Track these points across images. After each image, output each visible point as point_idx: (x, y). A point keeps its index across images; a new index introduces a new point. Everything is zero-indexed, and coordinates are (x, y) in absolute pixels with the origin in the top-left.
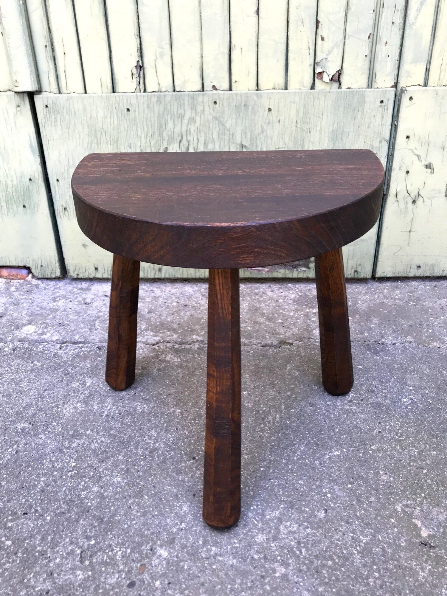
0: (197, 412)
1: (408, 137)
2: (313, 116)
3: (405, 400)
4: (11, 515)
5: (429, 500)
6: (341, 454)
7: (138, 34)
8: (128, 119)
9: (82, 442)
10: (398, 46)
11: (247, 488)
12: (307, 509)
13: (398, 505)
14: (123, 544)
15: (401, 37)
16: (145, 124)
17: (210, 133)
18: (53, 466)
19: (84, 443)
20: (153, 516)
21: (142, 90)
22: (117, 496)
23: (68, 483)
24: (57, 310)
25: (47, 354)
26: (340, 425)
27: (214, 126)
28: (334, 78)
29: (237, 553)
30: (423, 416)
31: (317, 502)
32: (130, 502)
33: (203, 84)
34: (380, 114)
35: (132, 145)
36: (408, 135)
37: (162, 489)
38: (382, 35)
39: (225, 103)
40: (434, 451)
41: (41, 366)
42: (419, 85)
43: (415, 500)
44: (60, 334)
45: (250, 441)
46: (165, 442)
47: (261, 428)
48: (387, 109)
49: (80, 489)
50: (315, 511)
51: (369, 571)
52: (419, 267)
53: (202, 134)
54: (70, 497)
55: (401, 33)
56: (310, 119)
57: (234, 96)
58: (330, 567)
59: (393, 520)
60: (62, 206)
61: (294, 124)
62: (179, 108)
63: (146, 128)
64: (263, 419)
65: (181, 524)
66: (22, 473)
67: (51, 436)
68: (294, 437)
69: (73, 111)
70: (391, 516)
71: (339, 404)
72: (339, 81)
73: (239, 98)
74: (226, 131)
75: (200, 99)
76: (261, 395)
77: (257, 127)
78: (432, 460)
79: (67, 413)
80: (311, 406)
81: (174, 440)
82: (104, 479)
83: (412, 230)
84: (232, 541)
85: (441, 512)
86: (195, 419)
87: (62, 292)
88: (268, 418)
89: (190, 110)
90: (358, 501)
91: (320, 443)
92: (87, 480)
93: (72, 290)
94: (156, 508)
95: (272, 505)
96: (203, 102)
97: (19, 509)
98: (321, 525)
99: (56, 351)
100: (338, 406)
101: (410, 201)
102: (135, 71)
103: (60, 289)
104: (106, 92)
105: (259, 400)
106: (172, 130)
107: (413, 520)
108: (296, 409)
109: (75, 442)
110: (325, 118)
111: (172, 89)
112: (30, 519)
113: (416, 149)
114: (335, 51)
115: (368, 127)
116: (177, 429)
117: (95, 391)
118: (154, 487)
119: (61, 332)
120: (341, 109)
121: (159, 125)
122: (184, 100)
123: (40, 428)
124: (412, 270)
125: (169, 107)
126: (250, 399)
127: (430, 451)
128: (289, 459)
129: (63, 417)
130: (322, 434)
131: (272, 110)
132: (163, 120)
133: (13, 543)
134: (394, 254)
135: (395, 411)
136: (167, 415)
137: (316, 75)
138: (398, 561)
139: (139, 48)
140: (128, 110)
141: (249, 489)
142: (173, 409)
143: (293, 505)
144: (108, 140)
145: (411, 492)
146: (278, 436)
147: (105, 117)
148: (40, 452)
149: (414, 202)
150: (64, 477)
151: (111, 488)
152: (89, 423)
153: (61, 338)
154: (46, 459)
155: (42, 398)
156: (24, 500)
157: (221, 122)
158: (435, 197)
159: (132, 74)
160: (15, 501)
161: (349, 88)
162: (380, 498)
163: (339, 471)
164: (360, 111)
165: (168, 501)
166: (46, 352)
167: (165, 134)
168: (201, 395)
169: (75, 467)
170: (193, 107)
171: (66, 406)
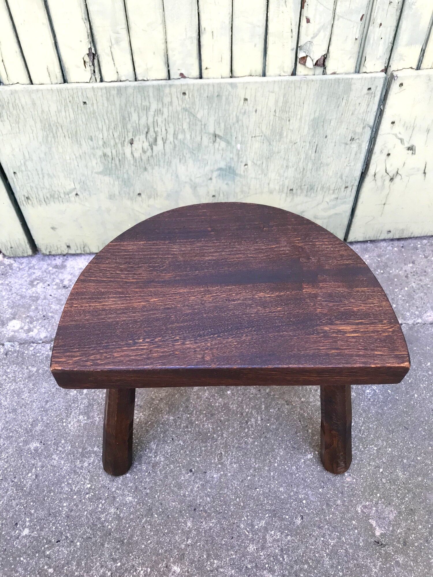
0: (188, 418)
1: (393, 123)
2: (293, 106)
3: (368, 391)
4: (47, 543)
5: (383, 500)
6: (313, 456)
7: (87, 17)
8: (85, 112)
9: (92, 460)
10: (394, 28)
11: (238, 499)
12: (287, 517)
13: (359, 507)
14: (143, 564)
15: (398, 18)
16: (105, 117)
17: (180, 124)
18: (71, 489)
19: (94, 462)
20: (164, 534)
21: (98, 80)
22: (132, 517)
23: (87, 506)
24: (37, 298)
25: (39, 357)
26: (313, 425)
27: (184, 117)
28: (318, 63)
29: (234, 564)
30: (382, 409)
31: (295, 509)
32: (143, 522)
33: (169, 71)
34: (366, 101)
35: (93, 138)
36: (393, 121)
37: (168, 506)
38: (376, 16)
39: (196, 94)
40: (389, 447)
41: (36, 372)
42: (411, 68)
43: (372, 501)
44: (47, 330)
45: (237, 448)
46: (164, 455)
47: (246, 433)
48: (374, 96)
49: (99, 512)
50: (293, 518)
51: (335, 571)
52: (390, 231)
53: (171, 125)
54: (92, 521)
55: (398, 14)
56: (290, 108)
57: (206, 87)
58: (306, 571)
59: (354, 522)
60: (24, 196)
61: (273, 113)
62: (143, 101)
63: (107, 121)
64: (247, 422)
65: (187, 541)
66: (46, 499)
67: (63, 456)
68: (274, 441)
69: (20, 105)
70: (352, 519)
71: (311, 400)
72: (324, 65)
73: (211, 88)
74: (198, 122)
75: (167, 90)
76: (243, 394)
77: (231, 117)
78: (387, 457)
79: (72, 428)
80: (288, 405)
81: (172, 452)
82: (118, 500)
83: (387, 203)
84: (230, 553)
85: (391, 511)
86: (187, 427)
87: (38, 273)
88: (251, 421)
89: (156, 102)
90: (328, 505)
91: (296, 446)
92: (103, 502)
93: (47, 269)
94: (165, 526)
95: (259, 515)
96: (170, 94)
97: (52, 536)
98: (298, 531)
99: (47, 353)
100: (311, 402)
101: (388, 178)
102: (87, 59)
103: (35, 269)
104: (56, 82)
105: (242, 400)
106: (137, 122)
107: (370, 521)
108: (275, 409)
109: (85, 461)
110: (306, 106)
111: (133, 78)
112: (63, 546)
113: (400, 133)
114: (322, 34)
115: (352, 114)
116: (173, 439)
117: (93, 399)
118: (161, 504)
119: (46, 326)
120: (325, 98)
121: (122, 118)
122: (148, 92)
123: (51, 447)
124: (382, 235)
125: (131, 99)
126: (234, 400)
127: (386, 448)
128: (271, 465)
129: (69, 433)
130: (298, 436)
131: (248, 100)
132: (126, 112)
133: (54, 570)
134: (366, 224)
135: (359, 405)
136: (162, 424)
137: (298, 60)
138: (357, 560)
139: (90, 34)
140: (85, 103)
141: (239, 500)
142: (166, 416)
143: (276, 514)
144: (66, 133)
145: (369, 493)
146: (260, 440)
147: (59, 111)
148: (57, 474)
149: (392, 179)
150: (83, 501)
151: (125, 509)
152: (94, 439)
153: (49, 335)
154: (64, 482)
155: (46, 411)
156: (54, 528)
157: (191, 113)
158: (412, 174)
159: (85, 62)
160: (47, 530)
161: (334, 73)
162: (344, 501)
163: (312, 475)
164: (345, 98)
165: (174, 517)
166: (38, 355)
167: (129, 126)
168: (190, 397)
169: (90, 488)
170: (160, 99)
171: (69, 420)
